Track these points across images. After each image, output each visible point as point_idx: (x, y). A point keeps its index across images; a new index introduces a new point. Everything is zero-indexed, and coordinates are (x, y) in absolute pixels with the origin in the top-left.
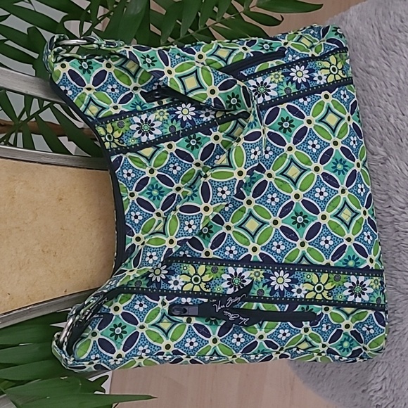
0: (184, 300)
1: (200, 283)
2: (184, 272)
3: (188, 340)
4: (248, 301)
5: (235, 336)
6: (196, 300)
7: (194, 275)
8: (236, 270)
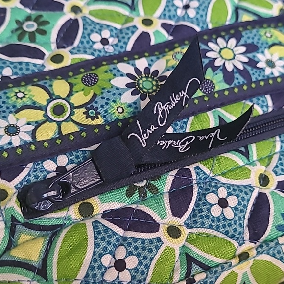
0: (50, 166)
1: (72, 113)
2: (19, 103)
3: (107, 260)
4: (194, 114)
5: (212, 198)
6: (80, 154)
7: (49, 102)
8: (133, 65)
